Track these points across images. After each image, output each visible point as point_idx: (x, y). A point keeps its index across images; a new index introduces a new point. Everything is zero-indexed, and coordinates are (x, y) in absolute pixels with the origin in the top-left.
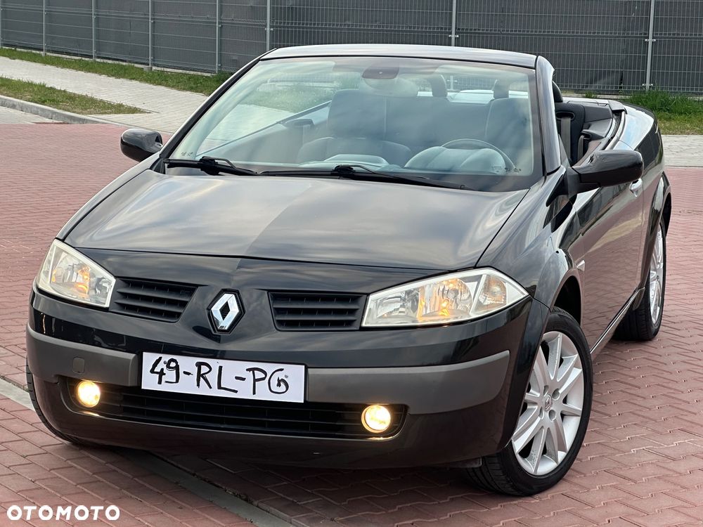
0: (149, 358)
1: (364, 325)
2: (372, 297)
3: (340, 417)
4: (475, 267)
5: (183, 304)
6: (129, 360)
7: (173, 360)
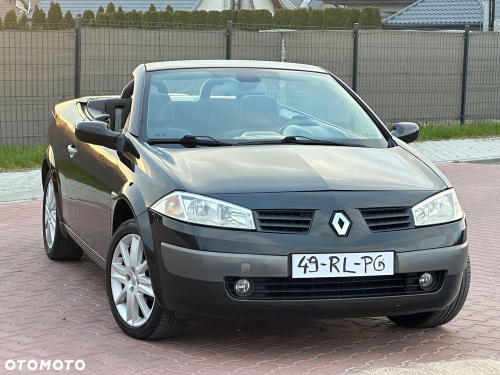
0: (296, 258)
1: (416, 225)
2: (413, 209)
7: (313, 257)
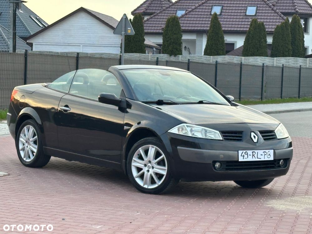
0: (240, 152)
1: (278, 138)
7: (246, 152)
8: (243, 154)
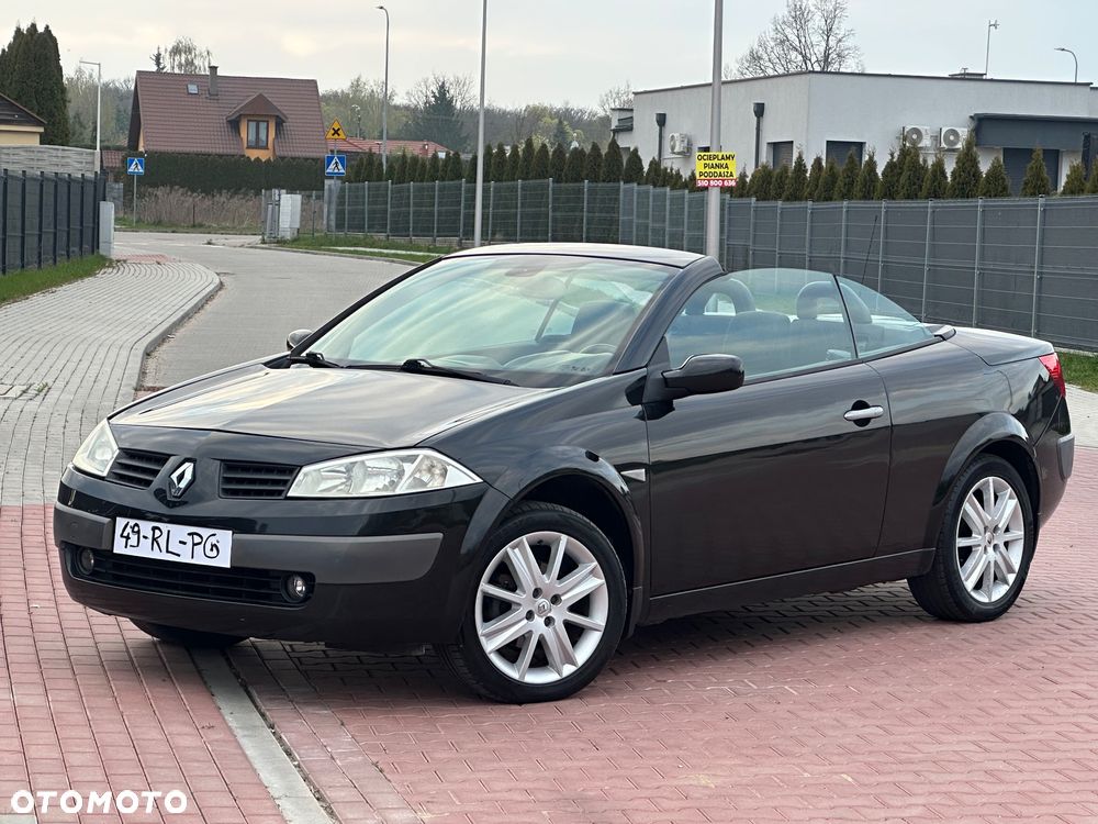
1: (289, 494)
2: (305, 470)
3: (267, 585)
4: (415, 447)
5: (155, 473)
6: (104, 524)
7: (136, 525)
8: (129, 530)
